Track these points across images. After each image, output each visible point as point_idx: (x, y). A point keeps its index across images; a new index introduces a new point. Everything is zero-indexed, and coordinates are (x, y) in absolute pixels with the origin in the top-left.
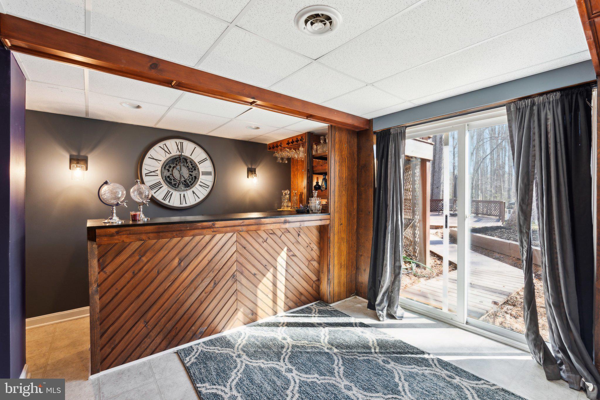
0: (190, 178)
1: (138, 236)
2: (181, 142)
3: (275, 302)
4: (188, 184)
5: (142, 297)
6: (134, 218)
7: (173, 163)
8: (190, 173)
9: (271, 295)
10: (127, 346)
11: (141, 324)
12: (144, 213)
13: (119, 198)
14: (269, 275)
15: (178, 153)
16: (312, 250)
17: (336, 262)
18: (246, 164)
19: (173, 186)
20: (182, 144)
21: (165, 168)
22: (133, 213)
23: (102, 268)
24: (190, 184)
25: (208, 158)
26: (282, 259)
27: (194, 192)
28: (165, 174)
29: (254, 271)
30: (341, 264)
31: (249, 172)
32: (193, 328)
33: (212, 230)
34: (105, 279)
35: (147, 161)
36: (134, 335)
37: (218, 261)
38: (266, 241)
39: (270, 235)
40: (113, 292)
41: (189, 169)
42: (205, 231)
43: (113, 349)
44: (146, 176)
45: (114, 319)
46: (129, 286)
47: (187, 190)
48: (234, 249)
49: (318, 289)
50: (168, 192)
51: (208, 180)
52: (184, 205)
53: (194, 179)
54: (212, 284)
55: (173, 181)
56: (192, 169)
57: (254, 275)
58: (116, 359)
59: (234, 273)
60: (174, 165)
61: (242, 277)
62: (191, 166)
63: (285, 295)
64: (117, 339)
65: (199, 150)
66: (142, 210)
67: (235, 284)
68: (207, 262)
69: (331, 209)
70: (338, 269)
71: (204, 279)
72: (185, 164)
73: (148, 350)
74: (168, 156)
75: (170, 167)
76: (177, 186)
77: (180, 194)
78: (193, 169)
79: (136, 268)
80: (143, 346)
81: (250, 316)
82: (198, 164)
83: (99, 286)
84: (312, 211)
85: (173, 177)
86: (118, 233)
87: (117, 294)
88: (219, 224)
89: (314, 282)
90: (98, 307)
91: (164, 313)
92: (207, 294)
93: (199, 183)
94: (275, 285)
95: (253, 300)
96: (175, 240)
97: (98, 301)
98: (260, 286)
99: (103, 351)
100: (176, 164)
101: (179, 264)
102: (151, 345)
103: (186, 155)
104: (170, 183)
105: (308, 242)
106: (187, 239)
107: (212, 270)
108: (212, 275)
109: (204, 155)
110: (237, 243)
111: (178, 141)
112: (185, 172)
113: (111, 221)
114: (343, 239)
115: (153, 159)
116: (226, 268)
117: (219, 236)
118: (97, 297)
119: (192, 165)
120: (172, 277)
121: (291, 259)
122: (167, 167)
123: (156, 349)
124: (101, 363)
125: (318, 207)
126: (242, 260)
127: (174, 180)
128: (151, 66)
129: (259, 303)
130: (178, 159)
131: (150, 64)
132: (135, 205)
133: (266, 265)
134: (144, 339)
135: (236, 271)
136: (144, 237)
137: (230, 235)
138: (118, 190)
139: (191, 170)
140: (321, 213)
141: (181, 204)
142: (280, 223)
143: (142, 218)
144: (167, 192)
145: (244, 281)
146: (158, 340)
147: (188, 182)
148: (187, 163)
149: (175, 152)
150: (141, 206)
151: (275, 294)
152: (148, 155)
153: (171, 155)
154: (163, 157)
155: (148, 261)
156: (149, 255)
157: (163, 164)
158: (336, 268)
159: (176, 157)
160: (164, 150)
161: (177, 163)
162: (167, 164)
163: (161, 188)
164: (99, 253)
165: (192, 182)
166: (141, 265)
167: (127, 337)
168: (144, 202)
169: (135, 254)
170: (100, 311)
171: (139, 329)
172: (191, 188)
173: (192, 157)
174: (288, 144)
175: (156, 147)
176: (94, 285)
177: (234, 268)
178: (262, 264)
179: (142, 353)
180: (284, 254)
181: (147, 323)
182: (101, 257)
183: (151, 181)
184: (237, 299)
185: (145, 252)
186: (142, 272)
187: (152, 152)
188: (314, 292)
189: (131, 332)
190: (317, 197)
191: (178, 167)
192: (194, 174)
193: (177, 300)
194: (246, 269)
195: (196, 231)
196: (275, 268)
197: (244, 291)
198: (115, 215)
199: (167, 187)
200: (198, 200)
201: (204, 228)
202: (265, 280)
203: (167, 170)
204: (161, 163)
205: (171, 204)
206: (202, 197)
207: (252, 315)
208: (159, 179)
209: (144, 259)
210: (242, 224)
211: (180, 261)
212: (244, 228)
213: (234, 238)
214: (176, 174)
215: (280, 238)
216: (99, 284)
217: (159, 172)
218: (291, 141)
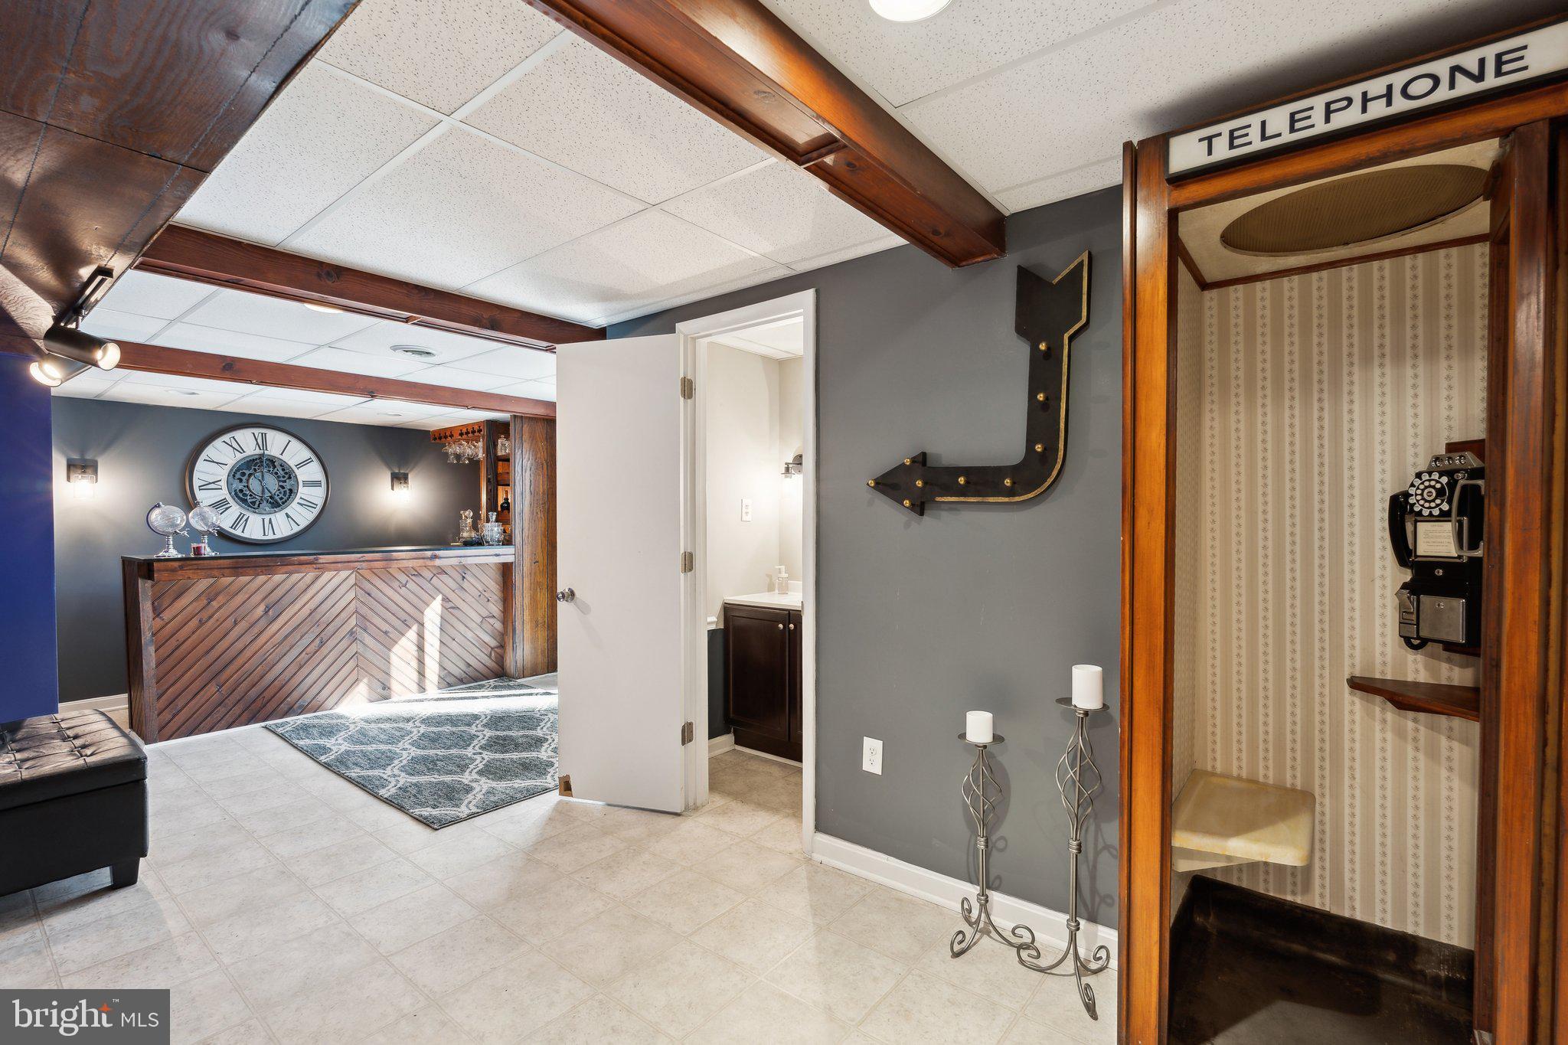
0: (280, 493)
1: (209, 572)
2: (262, 434)
3: (421, 674)
4: (277, 502)
5: (213, 652)
6: (197, 550)
7: (249, 468)
8: (281, 484)
9: (414, 664)
10: (194, 714)
11: (212, 688)
12: (209, 544)
13: (177, 525)
14: (412, 634)
15: (258, 451)
16: (488, 600)
17: (527, 617)
18: (388, 466)
19: (249, 506)
20: (264, 436)
21: (234, 476)
22: (195, 545)
23: (157, 612)
24: (280, 502)
25: (314, 458)
26: (433, 613)
27: (288, 516)
28: (234, 486)
29: (385, 627)
30: (537, 621)
31: (395, 480)
32: (289, 699)
33: (314, 566)
34: (163, 627)
35: (201, 465)
36: (203, 700)
37: (325, 611)
38: (405, 586)
39: (413, 577)
40: (173, 643)
41: (278, 477)
42: (303, 568)
43: (174, 716)
44: (200, 490)
45: (174, 678)
46: (194, 637)
47: (275, 512)
48: (351, 595)
49: (500, 661)
50: (241, 516)
51: (317, 495)
52: (270, 537)
53: (288, 494)
54: (317, 641)
55: (249, 497)
56: (284, 477)
57: (386, 633)
58: (178, 729)
59: (353, 629)
60: (251, 471)
61: (366, 635)
62: (282, 472)
63: (441, 666)
64: (180, 702)
65: (295, 445)
66: (206, 541)
67: (354, 644)
68: (309, 612)
69: (518, 539)
70: (532, 629)
71: (303, 636)
72: (271, 469)
73: (223, 722)
74: (239, 456)
75: (243, 474)
76: (256, 506)
77: (263, 519)
78: (287, 476)
79: (205, 615)
80: (216, 716)
81: (380, 690)
82: (295, 469)
83: (154, 635)
84: (487, 542)
85: (250, 491)
86: (181, 568)
87: (177, 647)
88: (324, 559)
89: (492, 648)
90: (154, 661)
91: (245, 676)
92: (310, 655)
93: (297, 500)
94: (421, 648)
95: (383, 668)
96: (262, 578)
97: (154, 654)
98: (396, 649)
99: (161, 717)
100: (255, 470)
101: (266, 612)
102: (228, 715)
103: (272, 454)
104: (244, 501)
105: (480, 589)
106: (278, 578)
107: (316, 623)
108: (317, 630)
109: (306, 453)
110: (358, 588)
111: (257, 431)
112: (272, 484)
113: (167, 554)
114: (538, 584)
115: (213, 462)
116: (338, 621)
117: (327, 575)
118: (152, 649)
119: (283, 470)
120: (256, 630)
121: (450, 613)
122: (238, 475)
123: (234, 722)
124: (159, 732)
125: (497, 536)
126: (364, 610)
127: (251, 495)
128: (224, 367)
129: (394, 673)
130: (258, 461)
131: (224, 364)
132: (196, 535)
133: (405, 621)
134: (217, 707)
135: (355, 625)
136: (215, 573)
137: (344, 574)
138: (177, 515)
139: (282, 479)
140: (503, 545)
141: (264, 535)
142: (423, 558)
143: (207, 551)
144: (239, 516)
145: (368, 640)
146: (237, 710)
147: (276, 497)
148: (275, 467)
149: (251, 449)
150: (206, 536)
151: (421, 662)
152: (203, 456)
153: (244, 455)
154: (231, 459)
155: (220, 608)
156: (221, 599)
157: (231, 470)
158: (527, 627)
159: (255, 457)
160: (231, 446)
161: (256, 468)
162: (238, 470)
163: (227, 509)
164: (153, 594)
165: (285, 498)
166: (210, 610)
167: (193, 702)
168: (211, 530)
169: (202, 598)
170: (157, 667)
171: (209, 694)
172: (282, 509)
173: (284, 458)
174: (461, 434)
175: (218, 443)
176: (147, 633)
177: (353, 622)
178: (399, 619)
179: (215, 726)
180: (436, 605)
181: (221, 687)
182: (156, 601)
183: (210, 497)
184: (357, 666)
185: (217, 595)
186: (212, 621)
187: (210, 451)
188: (494, 664)
189: (198, 696)
190: (497, 521)
191: (258, 474)
192: (287, 485)
193: (265, 660)
194: (372, 623)
195: (290, 567)
196: (422, 625)
197: (369, 655)
198: (171, 546)
199: (238, 507)
200: (296, 529)
201: (301, 564)
202: (403, 641)
203: (238, 479)
204: (227, 469)
205: (246, 535)
206: (304, 524)
207: (384, 689)
208: (224, 493)
209: (215, 604)
210: (361, 559)
211: (267, 609)
212: (364, 565)
213: (352, 581)
214: (255, 485)
215: (429, 582)
216: (154, 632)
217: (223, 484)
218: (464, 430)
